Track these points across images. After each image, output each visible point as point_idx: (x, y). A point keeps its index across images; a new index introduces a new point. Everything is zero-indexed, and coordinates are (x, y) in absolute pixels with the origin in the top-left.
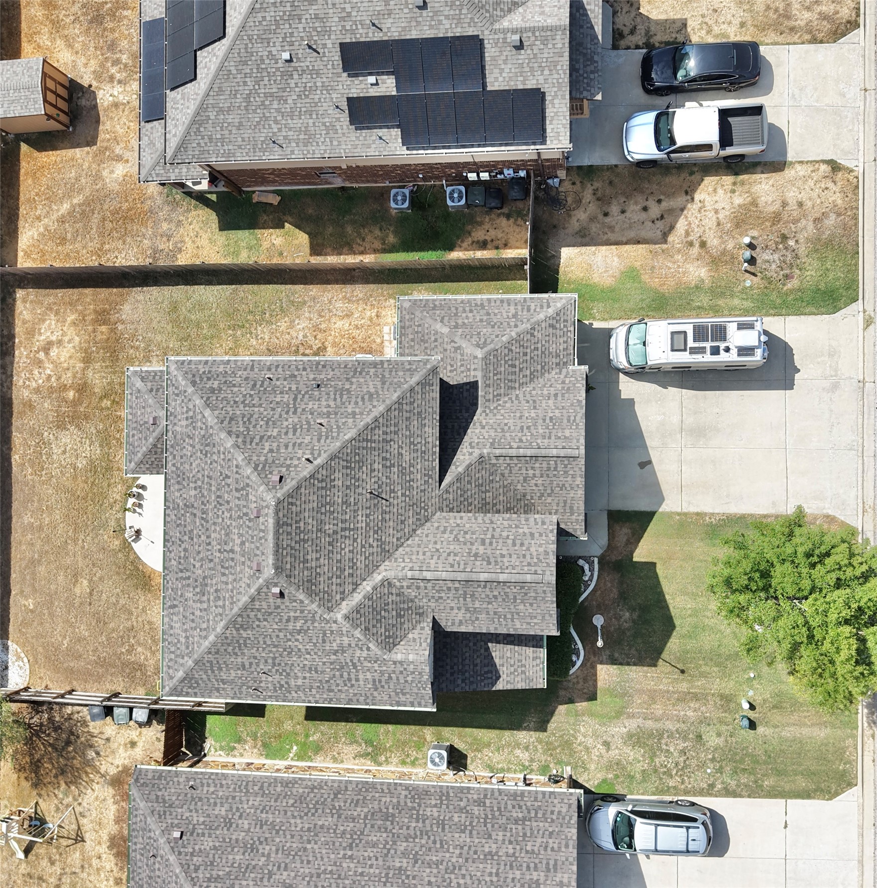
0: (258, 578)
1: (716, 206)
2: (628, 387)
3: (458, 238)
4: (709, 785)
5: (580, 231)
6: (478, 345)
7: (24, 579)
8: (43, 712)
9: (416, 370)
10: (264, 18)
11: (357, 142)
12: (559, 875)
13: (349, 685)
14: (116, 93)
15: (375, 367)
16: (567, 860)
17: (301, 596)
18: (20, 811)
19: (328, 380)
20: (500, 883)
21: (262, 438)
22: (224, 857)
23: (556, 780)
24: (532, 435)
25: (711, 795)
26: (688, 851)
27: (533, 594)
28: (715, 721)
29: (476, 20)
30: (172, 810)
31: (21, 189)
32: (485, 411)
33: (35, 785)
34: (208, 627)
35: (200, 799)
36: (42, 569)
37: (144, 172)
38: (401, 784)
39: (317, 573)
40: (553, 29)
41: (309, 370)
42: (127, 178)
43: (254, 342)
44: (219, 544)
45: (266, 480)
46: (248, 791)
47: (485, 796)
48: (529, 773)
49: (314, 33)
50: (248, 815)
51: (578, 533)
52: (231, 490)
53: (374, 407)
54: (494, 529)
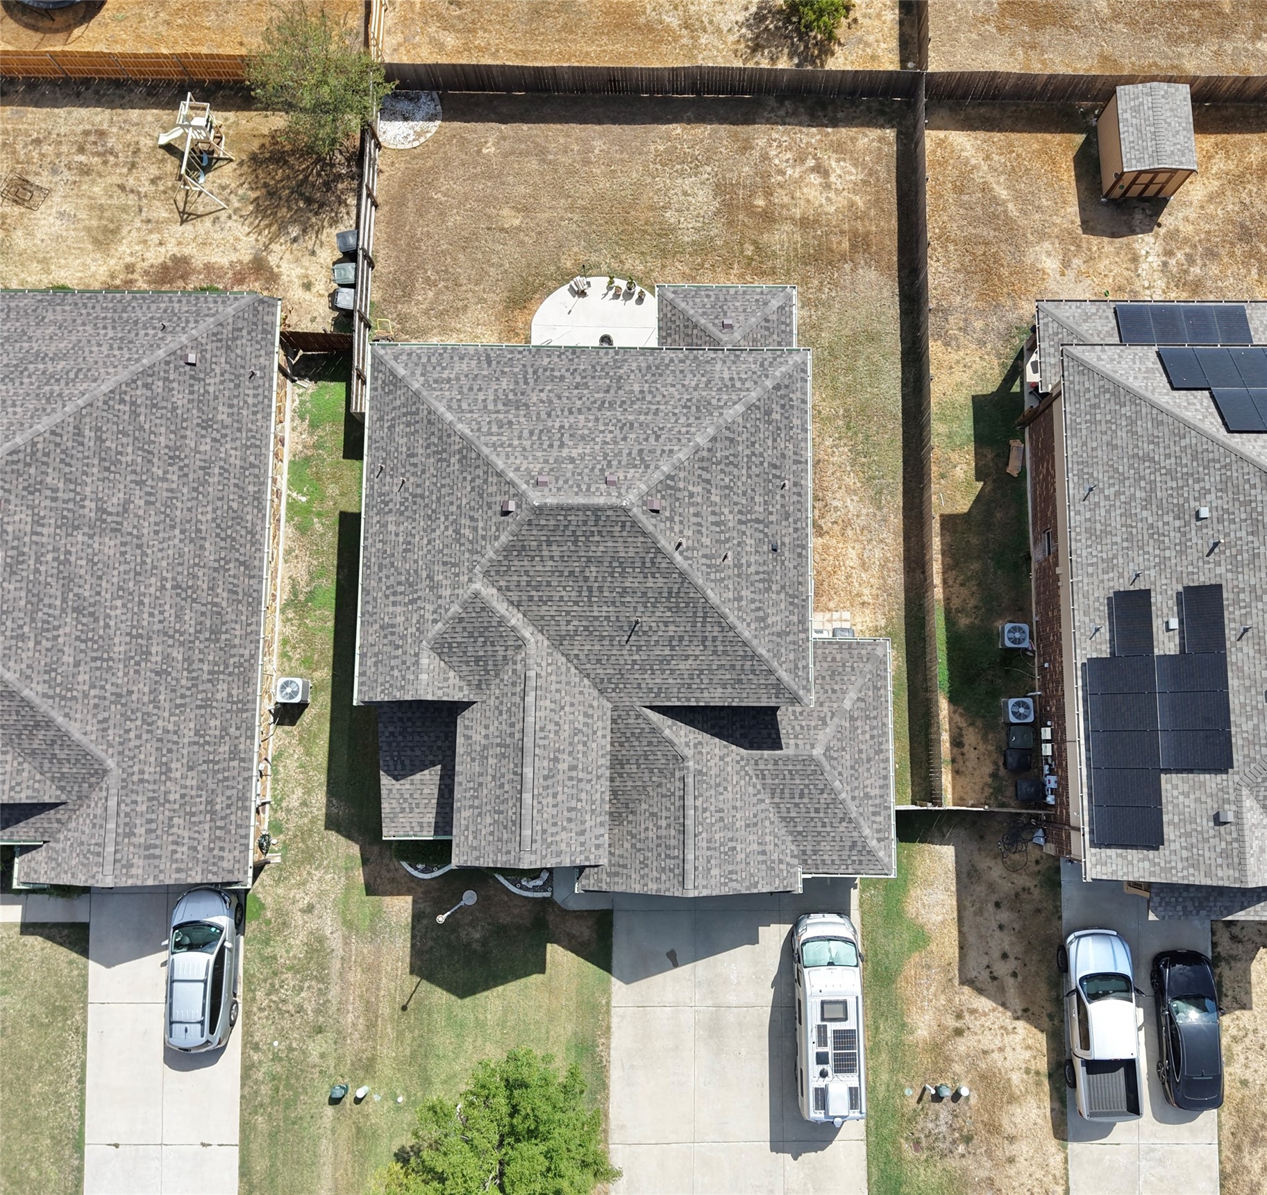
0: (527, 483)
1: (1008, 1049)
2: (773, 935)
3: (965, 709)
4: (257, 1044)
5: (976, 871)
6: (828, 749)
7: (520, 141)
8: (349, 166)
9: (797, 675)
10: (1254, 486)
11: (1091, 598)
12: (141, 863)
13: (388, 592)
14: (1150, 259)
15: (799, 622)
16: (161, 871)
17: (504, 538)
18: (221, 138)
19: (783, 562)
20: (130, 786)
21: (708, 482)
22: (163, 421)
23: (263, 846)
24: (712, 824)
25: (244, 1046)
26: (171, 1023)
27: (505, 837)
28: (340, 1051)
29: (1252, 765)
30: (224, 350)
31: (1025, 135)
32: (742, 759)
33: (254, 158)
34: (463, 411)
35: (237, 386)
36: (533, 164)
37: (1050, 307)
38: (258, 648)
39: (533, 557)
40: (1242, 864)
41: (795, 536)
42: (1040, 274)
43: (829, 442)
44: (571, 426)
45: (654, 491)
46: (248, 448)
47: (243, 760)
48: (272, 808)
49: (1234, 551)
50: (218, 450)
51: (584, 882)
52: (640, 444)
53: (749, 625)
54: (589, 781)
